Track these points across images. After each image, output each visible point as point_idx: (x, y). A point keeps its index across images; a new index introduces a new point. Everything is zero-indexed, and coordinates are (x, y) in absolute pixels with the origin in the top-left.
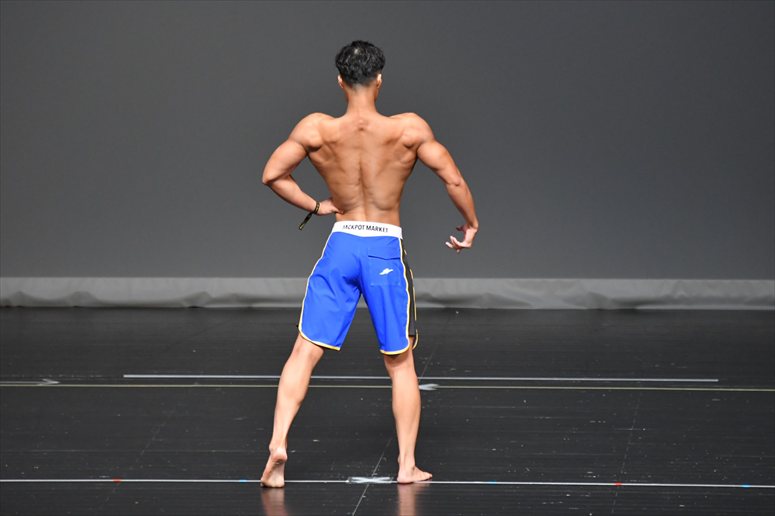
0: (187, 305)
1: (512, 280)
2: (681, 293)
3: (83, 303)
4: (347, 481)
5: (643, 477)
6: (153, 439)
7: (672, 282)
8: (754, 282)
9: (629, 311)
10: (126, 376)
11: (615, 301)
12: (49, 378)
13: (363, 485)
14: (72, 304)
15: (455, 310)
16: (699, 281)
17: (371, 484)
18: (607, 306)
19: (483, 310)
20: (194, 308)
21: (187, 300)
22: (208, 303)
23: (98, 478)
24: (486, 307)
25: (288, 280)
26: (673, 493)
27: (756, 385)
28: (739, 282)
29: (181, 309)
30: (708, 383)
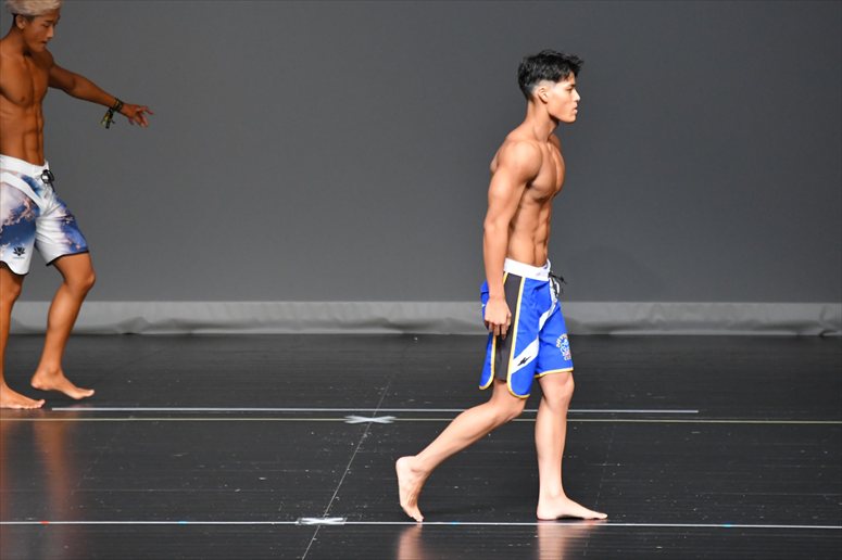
0: (121, 331)
2: (658, 317)
4: (297, 523)
5: (617, 516)
6: (84, 478)
7: (650, 305)
8: (737, 305)
10: (54, 409)
11: (588, 326)
13: (314, 527)
15: (413, 336)
16: (678, 304)
17: (322, 525)
18: (578, 332)
19: (444, 336)
20: (129, 334)
21: (122, 325)
22: (145, 329)
23: (24, 520)
24: (447, 333)
25: (232, 304)
26: (650, 533)
27: (738, 416)
28: (721, 305)
29: (115, 336)
30: (687, 414)
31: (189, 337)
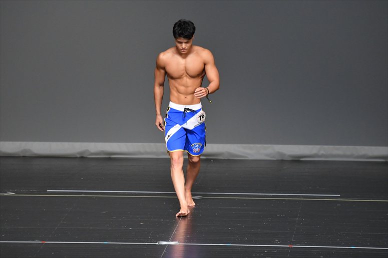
0: (78, 156)
1: (239, 145)
2: (322, 152)
3: (27, 154)
4: (157, 243)
5: (303, 243)
6: (61, 222)
7: (318, 147)
9: (296, 161)
10: (48, 191)
11: (290, 156)
12: (9, 191)
13: (165, 245)
14: (22, 155)
15: (211, 159)
16: (331, 147)
17: (169, 245)
18: (286, 158)
19: (225, 159)
20: (82, 157)
21: (78, 153)
22: (89, 155)
23: (34, 241)
24: (226, 158)
25: (129, 144)
26: (318, 250)
27: (358, 198)
28: (351, 147)
29: (76, 158)
30: (335, 196)
31: (109, 159)
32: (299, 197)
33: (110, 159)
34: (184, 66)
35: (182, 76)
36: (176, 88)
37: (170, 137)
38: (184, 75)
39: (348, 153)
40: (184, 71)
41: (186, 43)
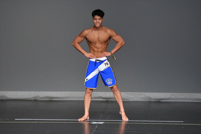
0: (33, 99)
1: (125, 93)
2: (173, 97)
3: (4, 98)
7: (171, 94)
9: (159, 102)
10: (15, 119)
11: (155, 99)
15: (109, 101)
16: (178, 94)
18: (152, 100)
20: (35, 100)
21: (33, 98)
22: (39, 99)
27: (194, 123)
28: (190, 94)
29: (32, 100)
30: (180, 122)
32: (160, 122)
33: (51, 101)
34: (97, 37)
35: (96, 42)
36: (92, 48)
37: (88, 80)
38: (97, 42)
39: (188, 97)
40: (98, 40)
41: (99, 19)
